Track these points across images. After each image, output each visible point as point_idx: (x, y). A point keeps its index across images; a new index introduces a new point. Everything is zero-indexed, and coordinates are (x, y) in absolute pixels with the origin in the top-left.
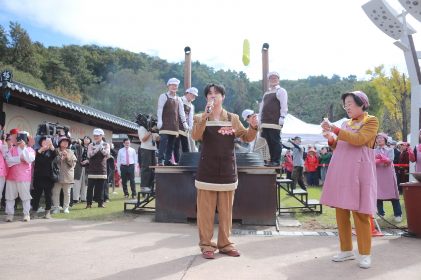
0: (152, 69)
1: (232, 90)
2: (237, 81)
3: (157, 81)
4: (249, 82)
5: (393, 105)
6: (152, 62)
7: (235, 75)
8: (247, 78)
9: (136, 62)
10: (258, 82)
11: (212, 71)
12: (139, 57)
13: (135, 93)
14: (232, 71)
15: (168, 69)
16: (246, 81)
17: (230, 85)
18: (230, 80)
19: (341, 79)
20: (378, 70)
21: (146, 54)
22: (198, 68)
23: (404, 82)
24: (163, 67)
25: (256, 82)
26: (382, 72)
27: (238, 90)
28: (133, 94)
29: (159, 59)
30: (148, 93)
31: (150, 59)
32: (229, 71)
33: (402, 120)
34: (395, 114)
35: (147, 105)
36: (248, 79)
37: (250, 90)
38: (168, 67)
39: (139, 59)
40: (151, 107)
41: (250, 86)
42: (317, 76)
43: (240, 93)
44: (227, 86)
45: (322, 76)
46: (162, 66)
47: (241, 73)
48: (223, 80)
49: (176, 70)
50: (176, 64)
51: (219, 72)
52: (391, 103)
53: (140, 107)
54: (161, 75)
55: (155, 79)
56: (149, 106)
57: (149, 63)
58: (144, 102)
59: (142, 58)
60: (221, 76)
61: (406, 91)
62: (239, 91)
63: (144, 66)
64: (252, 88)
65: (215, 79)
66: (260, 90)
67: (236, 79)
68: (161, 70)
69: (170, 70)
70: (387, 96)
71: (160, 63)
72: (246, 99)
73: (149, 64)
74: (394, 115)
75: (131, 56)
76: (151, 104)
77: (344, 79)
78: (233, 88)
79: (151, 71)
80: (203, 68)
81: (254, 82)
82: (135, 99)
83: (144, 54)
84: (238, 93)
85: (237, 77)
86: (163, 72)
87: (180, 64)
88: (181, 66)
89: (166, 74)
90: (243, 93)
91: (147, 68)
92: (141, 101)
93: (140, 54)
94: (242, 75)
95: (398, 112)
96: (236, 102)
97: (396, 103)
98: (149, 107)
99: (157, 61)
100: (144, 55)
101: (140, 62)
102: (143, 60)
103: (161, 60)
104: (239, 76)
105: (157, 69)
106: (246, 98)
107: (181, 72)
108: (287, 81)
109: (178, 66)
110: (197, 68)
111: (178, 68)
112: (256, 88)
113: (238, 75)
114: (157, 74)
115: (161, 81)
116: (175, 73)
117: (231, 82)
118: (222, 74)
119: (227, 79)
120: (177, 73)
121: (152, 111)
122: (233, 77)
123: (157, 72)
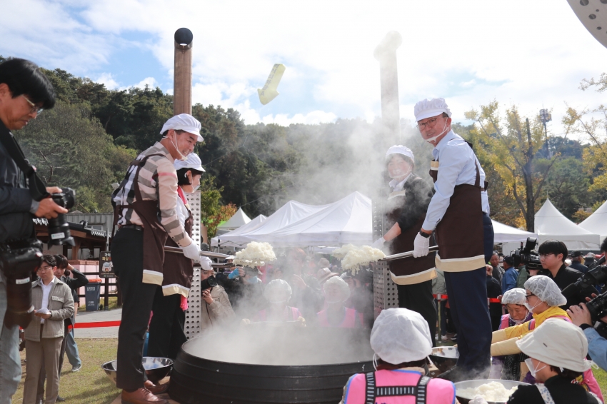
0: (77, 99)
1: (217, 139)
2: (225, 124)
3: (88, 121)
4: (243, 126)
5: (510, 172)
6: (78, 87)
7: (220, 115)
8: (240, 119)
10: (256, 126)
12: (53, 77)
13: (45, 141)
14: (215, 108)
15: (106, 100)
16: (239, 125)
17: (214, 131)
18: (214, 123)
20: (488, 112)
21: (68, 73)
22: (160, 101)
23: (529, 133)
24: (98, 96)
25: (253, 126)
26: (495, 116)
27: (226, 140)
28: (42, 143)
29: (91, 82)
30: (70, 143)
31: (75, 82)
33: (525, 197)
34: (514, 186)
35: (68, 163)
36: (243, 120)
38: (106, 98)
40: (75, 168)
43: (230, 144)
44: (208, 132)
46: (96, 95)
49: (122, 103)
50: (122, 92)
52: (506, 168)
53: (54, 168)
54: (94, 110)
55: (83, 116)
57: (73, 89)
58: (62, 157)
59: (59, 79)
61: (531, 148)
63: (64, 93)
67: (222, 120)
68: (93, 102)
69: (110, 103)
70: (502, 157)
71: (92, 90)
73: (71, 91)
74: (511, 188)
76: (75, 162)
78: (217, 136)
79: (77, 102)
80: (167, 101)
81: (249, 126)
82: (44, 152)
83: (64, 72)
84: (227, 144)
85: (225, 117)
86: (97, 106)
87: (128, 92)
88: (129, 96)
89: (103, 108)
90: (233, 143)
91: (69, 98)
92: (57, 157)
93: (56, 72)
94: (233, 114)
95: (520, 184)
96: (223, 160)
97: (514, 168)
98: (73, 167)
99: (86, 87)
100: (62, 74)
102: (61, 84)
103: (94, 84)
104: (227, 116)
105: (86, 99)
107: (129, 106)
108: (302, 125)
109: (125, 96)
110: (157, 101)
111: (124, 99)
112: (255, 136)
113: (226, 113)
114: (86, 109)
115: (95, 120)
116: (119, 107)
117: (214, 125)
118: (199, 111)
119: (208, 120)
120: (122, 108)
121: (77, 174)
122: (218, 118)
123: (87, 105)
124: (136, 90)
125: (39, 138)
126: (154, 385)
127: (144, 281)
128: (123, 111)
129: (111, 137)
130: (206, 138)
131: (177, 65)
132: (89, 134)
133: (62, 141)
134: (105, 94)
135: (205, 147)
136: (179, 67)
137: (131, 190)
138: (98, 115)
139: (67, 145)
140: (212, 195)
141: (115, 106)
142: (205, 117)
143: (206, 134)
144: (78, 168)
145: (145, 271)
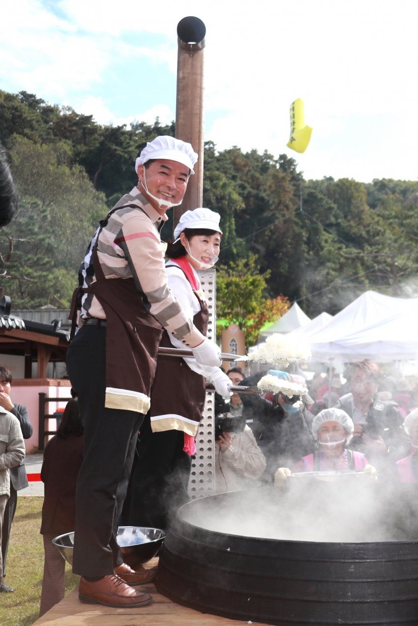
0: (52, 137)
1: (262, 199)
2: (275, 177)
3: (67, 170)
4: (302, 180)
6: (53, 119)
7: (268, 163)
8: (298, 171)
9: (8, 115)
10: (322, 182)
12: (16, 104)
14: (260, 153)
15: (95, 139)
16: (296, 179)
17: (258, 187)
18: (257, 175)
21: (38, 97)
24: (84, 134)
25: (317, 181)
27: (277, 201)
29: (74, 113)
30: (40, 202)
31: (49, 111)
35: (36, 234)
36: (300, 174)
37: (305, 202)
38: (96, 136)
39: (16, 109)
40: (47, 241)
41: (307, 191)
43: (281, 207)
44: (249, 189)
46: (80, 132)
47: (283, 157)
48: (239, 175)
49: (120, 144)
50: (119, 128)
51: (229, 152)
54: (77, 154)
55: (59, 163)
56: (41, 237)
57: (46, 122)
58: (27, 224)
59: (25, 108)
60: (234, 163)
62: (280, 203)
63: (32, 128)
64: (311, 195)
65: (218, 169)
66: (329, 201)
67: (271, 171)
68: (76, 142)
69: (102, 143)
71: (76, 124)
72: (297, 224)
73: (43, 125)
76: (46, 231)
78: (263, 195)
79: (53, 141)
81: (311, 181)
83: (32, 96)
84: (276, 208)
85: (274, 166)
86: (82, 148)
87: (128, 128)
88: (131, 134)
89: (90, 152)
90: (287, 207)
91: (40, 136)
92: (20, 224)
93: (21, 97)
94: (287, 163)
96: (271, 231)
98: (43, 240)
99: (65, 118)
100: (30, 100)
101: (20, 116)
102: (28, 114)
103: (77, 115)
104: (278, 166)
105: (66, 138)
106: (296, 220)
107: (131, 149)
109: (124, 133)
111: (122, 138)
112: (320, 196)
113: (276, 162)
114: (65, 153)
115: (77, 168)
116: (116, 150)
117: (258, 179)
118: (236, 158)
119: (249, 171)
120: (119, 151)
121: (49, 250)
122: (265, 168)
123: (66, 146)
124: (141, 125)
126: (133, 571)
127: (107, 406)
128: (121, 156)
129: (102, 195)
130: (246, 198)
131: (181, 75)
132: (68, 190)
133: (27, 199)
134: (95, 129)
135: (244, 211)
136: (184, 78)
137: (90, 265)
138: (81, 162)
139: (34, 206)
140: (252, 283)
141: (110, 149)
142: (245, 166)
143: (246, 192)
144: (52, 241)
145: (109, 390)
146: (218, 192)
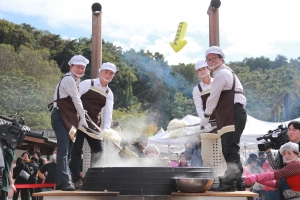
0: (39, 46)
2: (153, 65)
3: (47, 63)
4: (167, 65)
6: (39, 37)
7: (149, 57)
8: (165, 60)
9: (17, 35)
10: (178, 66)
11: (120, 51)
12: (21, 30)
13: (15, 78)
14: (145, 52)
15: (61, 47)
19: (289, 61)
21: (32, 26)
24: (56, 44)
29: (50, 34)
30: (34, 79)
31: (37, 33)
32: (142, 51)
35: (32, 94)
36: (166, 62)
39: (21, 32)
40: (38, 97)
42: (255, 57)
43: (156, 80)
44: (139, 71)
45: (262, 58)
46: (53, 44)
47: (157, 54)
48: (134, 64)
50: (73, 41)
51: (128, 52)
54: (52, 55)
55: (44, 59)
57: (36, 39)
58: (28, 90)
59: (25, 32)
62: (155, 78)
63: (29, 42)
65: (123, 62)
66: (181, 76)
67: (150, 61)
68: (52, 49)
69: (65, 49)
71: (51, 40)
72: (164, 88)
73: (35, 41)
75: (10, 28)
76: (37, 93)
77: (292, 60)
78: (147, 74)
79: (39, 49)
81: (172, 66)
83: (29, 25)
84: (154, 81)
86: (54, 52)
87: (78, 41)
88: (79, 44)
89: (59, 53)
90: (159, 80)
91: (33, 46)
92: (24, 89)
93: (23, 26)
94: (159, 57)
96: (151, 92)
98: (36, 97)
99: (45, 37)
100: (27, 27)
101: (23, 36)
102: (27, 34)
104: (154, 59)
105: (46, 46)
111: (75, 46)
112: (176, 73)
113: (153, 56)
114: (46, 54)
115: (53, 62)
116: (71, 52)
118: (132, 55)
119: (139, 62)
120: (73, 53)
121: (39, 102)
122: (147, 60)
123: (47, 51)
124: (84, 40)
125: (11, 75)
130: (138, 76)
132: (48, 73)
133: (28, 77)
134: (60, 43)
135: (137, 82)
138: (55, 59)
139: (32, 80)
141: (68, 52)
142: (137, 59)
143: (138, 73)
144: (40, 97)
146: (123, 73)
